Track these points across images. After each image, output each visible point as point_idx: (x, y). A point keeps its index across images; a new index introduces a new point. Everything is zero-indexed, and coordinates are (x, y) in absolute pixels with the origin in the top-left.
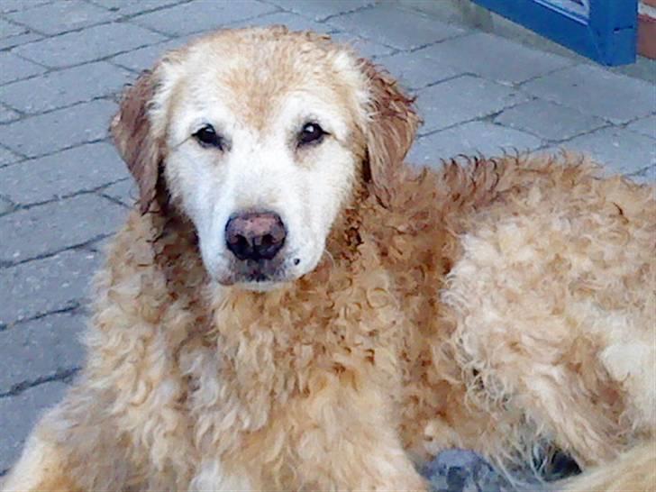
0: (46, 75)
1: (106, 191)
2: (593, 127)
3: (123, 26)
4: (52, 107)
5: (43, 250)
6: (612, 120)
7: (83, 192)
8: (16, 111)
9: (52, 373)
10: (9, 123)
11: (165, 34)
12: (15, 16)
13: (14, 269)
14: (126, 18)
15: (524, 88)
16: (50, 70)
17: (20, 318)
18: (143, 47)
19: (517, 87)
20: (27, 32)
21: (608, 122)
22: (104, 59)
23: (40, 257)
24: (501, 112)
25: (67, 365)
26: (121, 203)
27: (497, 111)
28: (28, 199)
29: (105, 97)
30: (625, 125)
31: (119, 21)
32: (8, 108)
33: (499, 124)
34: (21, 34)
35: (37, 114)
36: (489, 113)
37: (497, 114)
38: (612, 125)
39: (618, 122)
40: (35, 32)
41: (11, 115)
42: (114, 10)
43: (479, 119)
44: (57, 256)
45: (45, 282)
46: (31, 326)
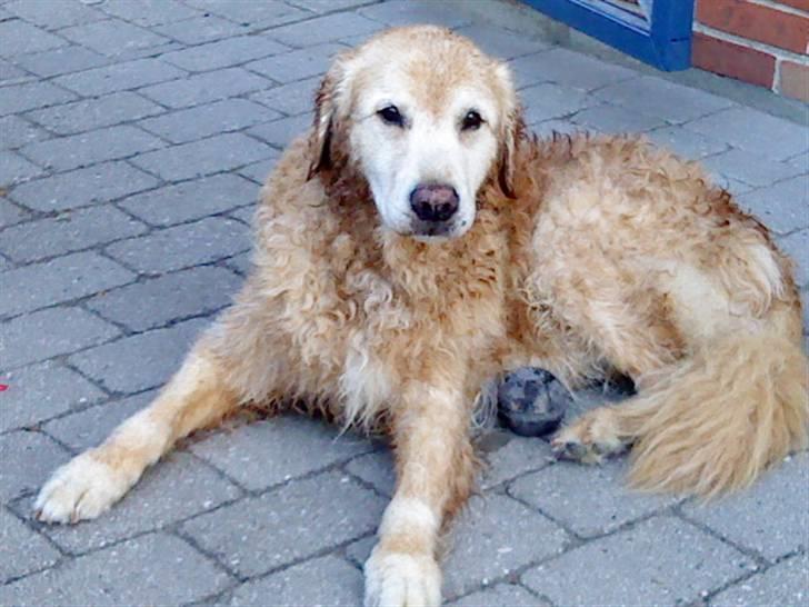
0: (188, 78)
1: (242, 172)
2: (653, 126)
3: (253, 38)
4: (194, 104)
5: (189, 217)
6: (670, 121)
7: (222, 172)
8: (163, 106)
9: (199, 312)
10: (158, 116)
11: (290, 46)
12: (160, 29)
13: (165, 231)
14: (256, 33)
15: (596, 94)
16: (192, 73)
17: (172, 269)
18: (271, 56)
19: (590, 93)
20: (171, 42)
21: (667, 122)
22: (238, 65)
23: (186, 222)
24: (576, 113)
25: (212, 305)
26: (254, 181)
27: (572, 112)
28: (176, 177)
29: (239, 97)
30: (680, 125)
31: (249, 34)
32: (157, 103)
33: (574, 123)
34: (165, 44)
35: (181, 109)
36: (565, 114)
37: (572, 115)
38: (670, 125)
39: (674, 122)
40: (179, 42)
41: (159, 109)
42: (246, 25)
43: (556, 119)
44: (200, 222)
45: (192, 241)
46: (181, 275)
